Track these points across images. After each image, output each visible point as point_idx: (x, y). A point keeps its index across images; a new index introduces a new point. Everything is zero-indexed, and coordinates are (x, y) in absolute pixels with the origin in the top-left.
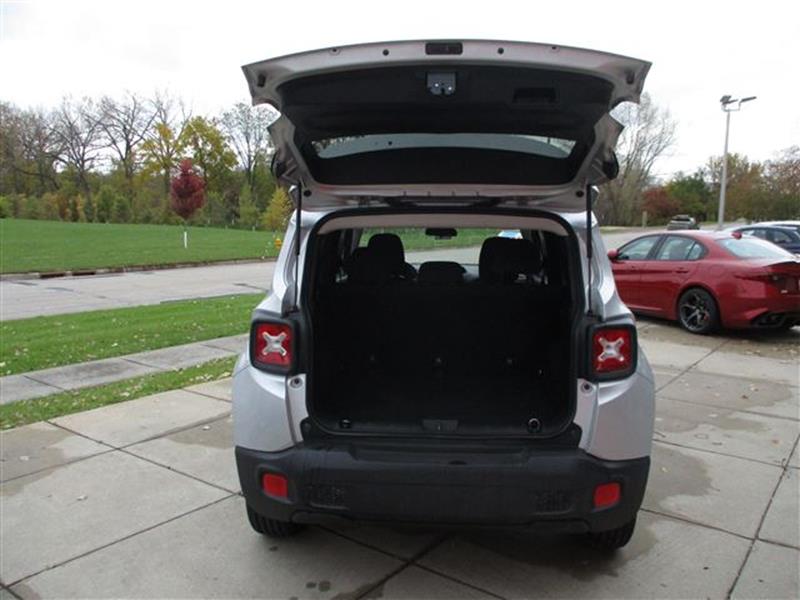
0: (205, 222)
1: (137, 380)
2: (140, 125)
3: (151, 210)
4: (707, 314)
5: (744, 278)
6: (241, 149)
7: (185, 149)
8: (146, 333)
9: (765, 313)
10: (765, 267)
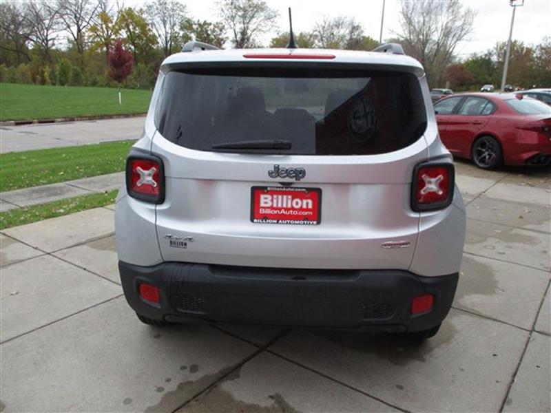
0: (136, 86)
1: (73, 199)
2: (86, 13)
3: (97, 77)
4: (494, 154)
5: (523, 129)
6: (160, 32)
7: (120, 32)
8: (85, 165)
9: (537, 155)
10: (539, 121)
